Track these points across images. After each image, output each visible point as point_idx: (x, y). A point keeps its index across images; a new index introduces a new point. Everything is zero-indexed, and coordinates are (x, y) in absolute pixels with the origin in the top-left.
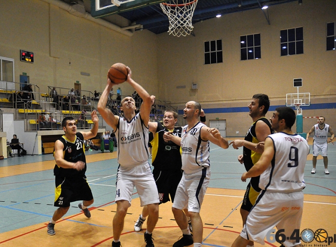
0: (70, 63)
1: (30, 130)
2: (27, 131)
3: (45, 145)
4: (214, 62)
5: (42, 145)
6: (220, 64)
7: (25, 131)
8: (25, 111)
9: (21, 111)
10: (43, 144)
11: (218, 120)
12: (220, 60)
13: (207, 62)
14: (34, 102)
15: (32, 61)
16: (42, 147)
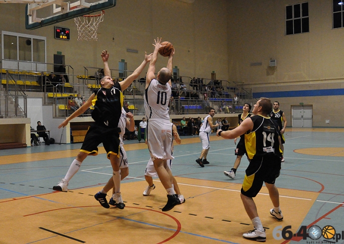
0: (113, 39)
1: (59, 116)
2: (55, 117)
3: (75, 133)
4: (298, 31)
5: (71, 133)
6: (306, 34)
7: (53, 118)
8: (54, 95)
9: (51, 95)
10: (72, 131)
11: (302, 106)
12: (306, 30)
13: (289, 32)
14: (66, 85)
15: (68, 38)
16: (71, 136)
